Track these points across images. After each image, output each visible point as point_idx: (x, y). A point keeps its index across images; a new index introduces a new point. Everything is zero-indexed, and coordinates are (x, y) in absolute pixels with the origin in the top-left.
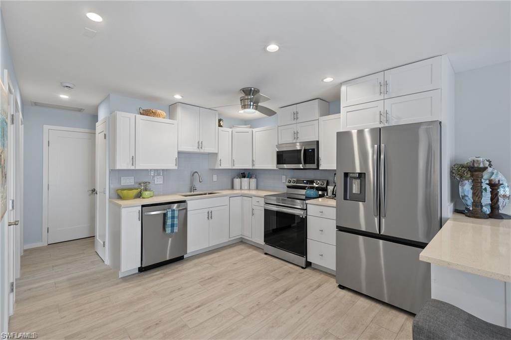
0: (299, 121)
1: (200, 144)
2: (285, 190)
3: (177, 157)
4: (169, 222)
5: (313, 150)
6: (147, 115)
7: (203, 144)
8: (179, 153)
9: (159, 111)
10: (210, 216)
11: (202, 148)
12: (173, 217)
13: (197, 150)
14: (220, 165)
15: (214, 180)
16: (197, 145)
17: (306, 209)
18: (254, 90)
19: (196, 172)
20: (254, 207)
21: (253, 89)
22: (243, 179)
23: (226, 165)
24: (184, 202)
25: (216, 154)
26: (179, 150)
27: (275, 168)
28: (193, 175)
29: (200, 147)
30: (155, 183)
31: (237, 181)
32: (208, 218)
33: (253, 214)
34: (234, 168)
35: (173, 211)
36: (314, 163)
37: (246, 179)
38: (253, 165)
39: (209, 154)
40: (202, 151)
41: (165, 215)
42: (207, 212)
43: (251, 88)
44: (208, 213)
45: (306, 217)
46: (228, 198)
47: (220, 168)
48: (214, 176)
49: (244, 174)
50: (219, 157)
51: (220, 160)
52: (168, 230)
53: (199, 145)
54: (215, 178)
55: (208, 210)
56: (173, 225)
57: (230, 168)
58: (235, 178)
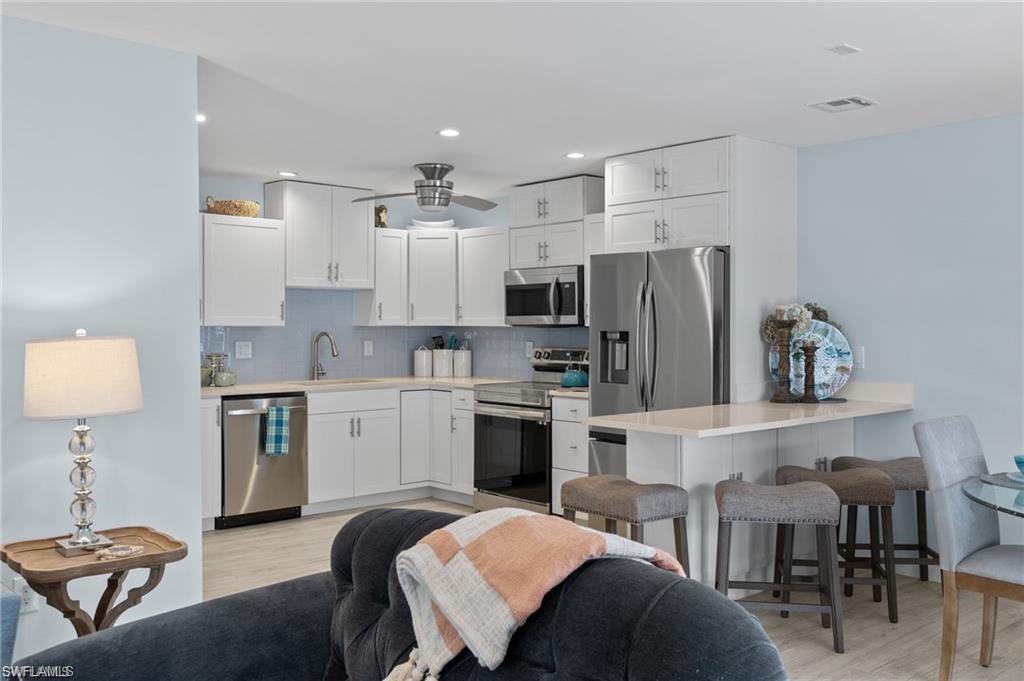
0: (548, 220)
1: (334, 270)
2: (529, 374)
3: (283, 299)
4: (272, 431)
5: (572, 284)
6: (224, 213)
7: (340, 271)
8: (288, 289)
9: (248, 203)
10: (355, 428)
11: (337, 278)
12: (279, 423)
13: (326, 284)
14: (380, 316)
15: (366, 354)
16: (326, 272)
17: (550, 408)
18: (442, 169)
19: (325, 334)
20: (456, 413)
21: (438, 166)
22: (437, 352)
23: (393, 317)
24: (301, 394)
25: (370, 292)
26: (288, 284)
27: (503, 324)
28: (318, 340)
29: (333, 276)
30: (237, 357)
31: (423, 357)
32: (352, 433)
33: (453, 429)
34: (413, 324)
35: (280, 410)
36: (574, 314)
37: (445, 351)
38: (458, 317)
39: (353, 291)
40: (337, 285)
41: (264, 418)
42: (349, 420)
43: (436, 164)
44: (352, 422)
45: (550, 424)
46: (396, 392)
47: (380, 323)
48: (366, 342)
49: (441, 339)
50: (378, 298)
51: (380, 307)
52: (271, 448)
53: (330, 272)
54: (369, 348)
55: (351, 415)
56: (278, 439)
57: (404, 323)
58: (417, 349)
